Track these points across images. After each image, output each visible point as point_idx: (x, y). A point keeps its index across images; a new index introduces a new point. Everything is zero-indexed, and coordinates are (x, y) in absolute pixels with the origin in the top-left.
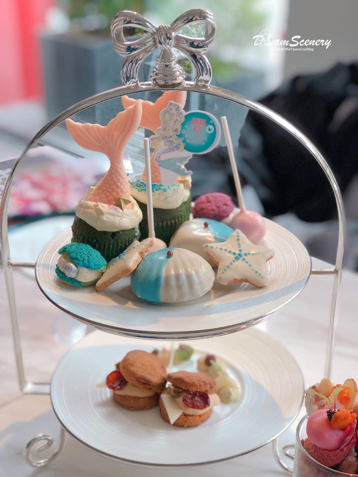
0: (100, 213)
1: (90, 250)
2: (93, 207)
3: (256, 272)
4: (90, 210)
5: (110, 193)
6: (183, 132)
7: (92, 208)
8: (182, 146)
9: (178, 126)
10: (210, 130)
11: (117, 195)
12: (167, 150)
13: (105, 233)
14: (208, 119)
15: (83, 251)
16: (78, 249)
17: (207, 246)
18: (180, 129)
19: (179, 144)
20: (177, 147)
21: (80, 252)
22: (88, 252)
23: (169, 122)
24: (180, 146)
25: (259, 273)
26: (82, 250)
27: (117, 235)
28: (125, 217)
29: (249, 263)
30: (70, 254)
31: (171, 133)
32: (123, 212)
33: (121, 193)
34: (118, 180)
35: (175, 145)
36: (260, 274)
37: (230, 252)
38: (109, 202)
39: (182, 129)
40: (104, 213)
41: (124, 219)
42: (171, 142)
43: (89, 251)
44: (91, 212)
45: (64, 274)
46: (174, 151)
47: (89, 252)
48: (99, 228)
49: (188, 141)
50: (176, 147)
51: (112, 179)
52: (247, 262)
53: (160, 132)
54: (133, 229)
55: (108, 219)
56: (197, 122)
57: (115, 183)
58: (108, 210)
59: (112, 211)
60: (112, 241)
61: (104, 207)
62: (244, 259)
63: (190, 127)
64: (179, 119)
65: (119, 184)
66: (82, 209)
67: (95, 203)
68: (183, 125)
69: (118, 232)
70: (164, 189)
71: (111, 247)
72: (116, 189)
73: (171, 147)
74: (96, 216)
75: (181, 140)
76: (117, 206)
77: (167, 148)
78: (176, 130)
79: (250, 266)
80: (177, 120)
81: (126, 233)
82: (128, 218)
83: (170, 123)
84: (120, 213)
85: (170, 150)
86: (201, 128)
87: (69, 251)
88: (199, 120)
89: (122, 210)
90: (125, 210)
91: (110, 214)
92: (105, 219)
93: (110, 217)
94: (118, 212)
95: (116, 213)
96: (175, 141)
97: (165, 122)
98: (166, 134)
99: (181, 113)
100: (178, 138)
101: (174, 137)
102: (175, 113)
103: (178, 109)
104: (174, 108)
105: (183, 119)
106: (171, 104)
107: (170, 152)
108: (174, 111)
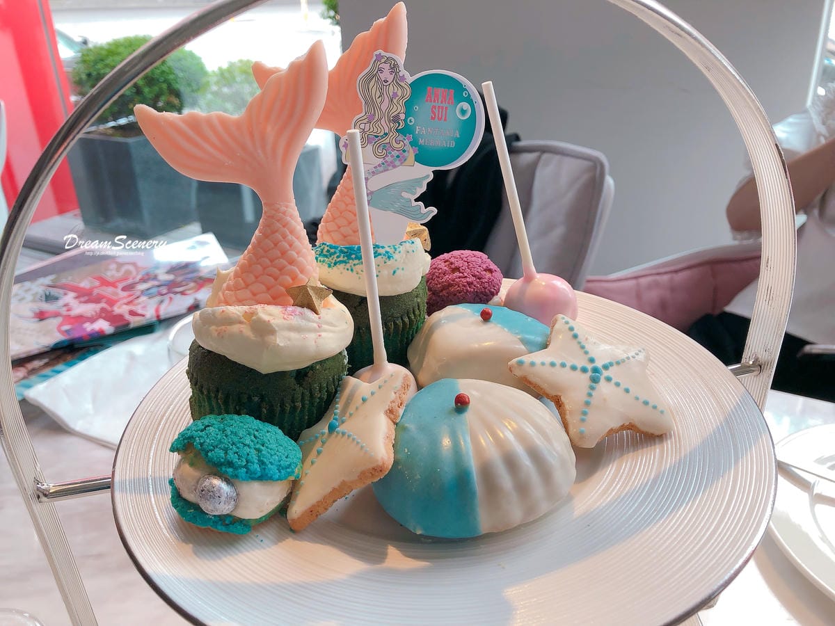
0: (264, 329)
1: (257, 431)
2: (242, 320)
3: (646, 403)
4: (235, 328)
5: (276, 279)
6: (411, 121)
9: (399, 109)
11: (293, 280)
13: (280, 376)
15: (241, 438)
16: (226, 436)
17: (520, 363)
18: (402, 116)
19: (404, 151)
20: (402, 158)
21: (233, 444)
22: (253, 437)
23: (379, 100)
24: (406, 154)
25: (651, 404)
26: (236, 434)
27: (309, 375)
28: (325, 331)
29: (623, 386)
30: (207, 455)
32: (319, 318)
33: (300, 276)
34: (291, 245)
35: (395, 153)
36: (655, 407)
37: (574, 368)
38: (275, 300)
39: (407, 114)
40: (277, 329)
41: (324, 334)
42: (388, 147)
43: (256, 433)
45: (196, 507)
47: (255, 437)
49: (421, 142)
50: (398, 157)
51: (276, 244)
52: (618, 385)
53: (362, 126)
55: (289, 342)
56: (436, 96)
57: (283, 253)
58: (284, 319)
59: (295, 321)
60: (299, 390)
62: (609, 379)
63: (424, 108)
64: (399, 93)
65: (294, 254)
69: (311, 368)
71: (299, 405)
72: (289, 267)
75: (407, 142)
76: (302, 306)
78: (396, 119)
79: (627, 391)
80: (395, 94)
82: (332, 332)
83: (382, 102)
84: (314, 322)
86: (446, 108)
88: (440, 91)
89: (317, 313)
90: (322, 312)
91: (291, 328)
92: (282, 345)
93: (293, 335)
94: (309, 320)
95: (303, 323)
96: (395, 145)
97: (370, 102)
98: (376, 130)
99: (403, 78)
100: (400, 138)
101: (393, 134)
102: (390, 78)
103: (394, 68)
104: (387, 67)
105: (408, 91)
106: (379, 57)
107: (387, 170)
108: (386, 75)
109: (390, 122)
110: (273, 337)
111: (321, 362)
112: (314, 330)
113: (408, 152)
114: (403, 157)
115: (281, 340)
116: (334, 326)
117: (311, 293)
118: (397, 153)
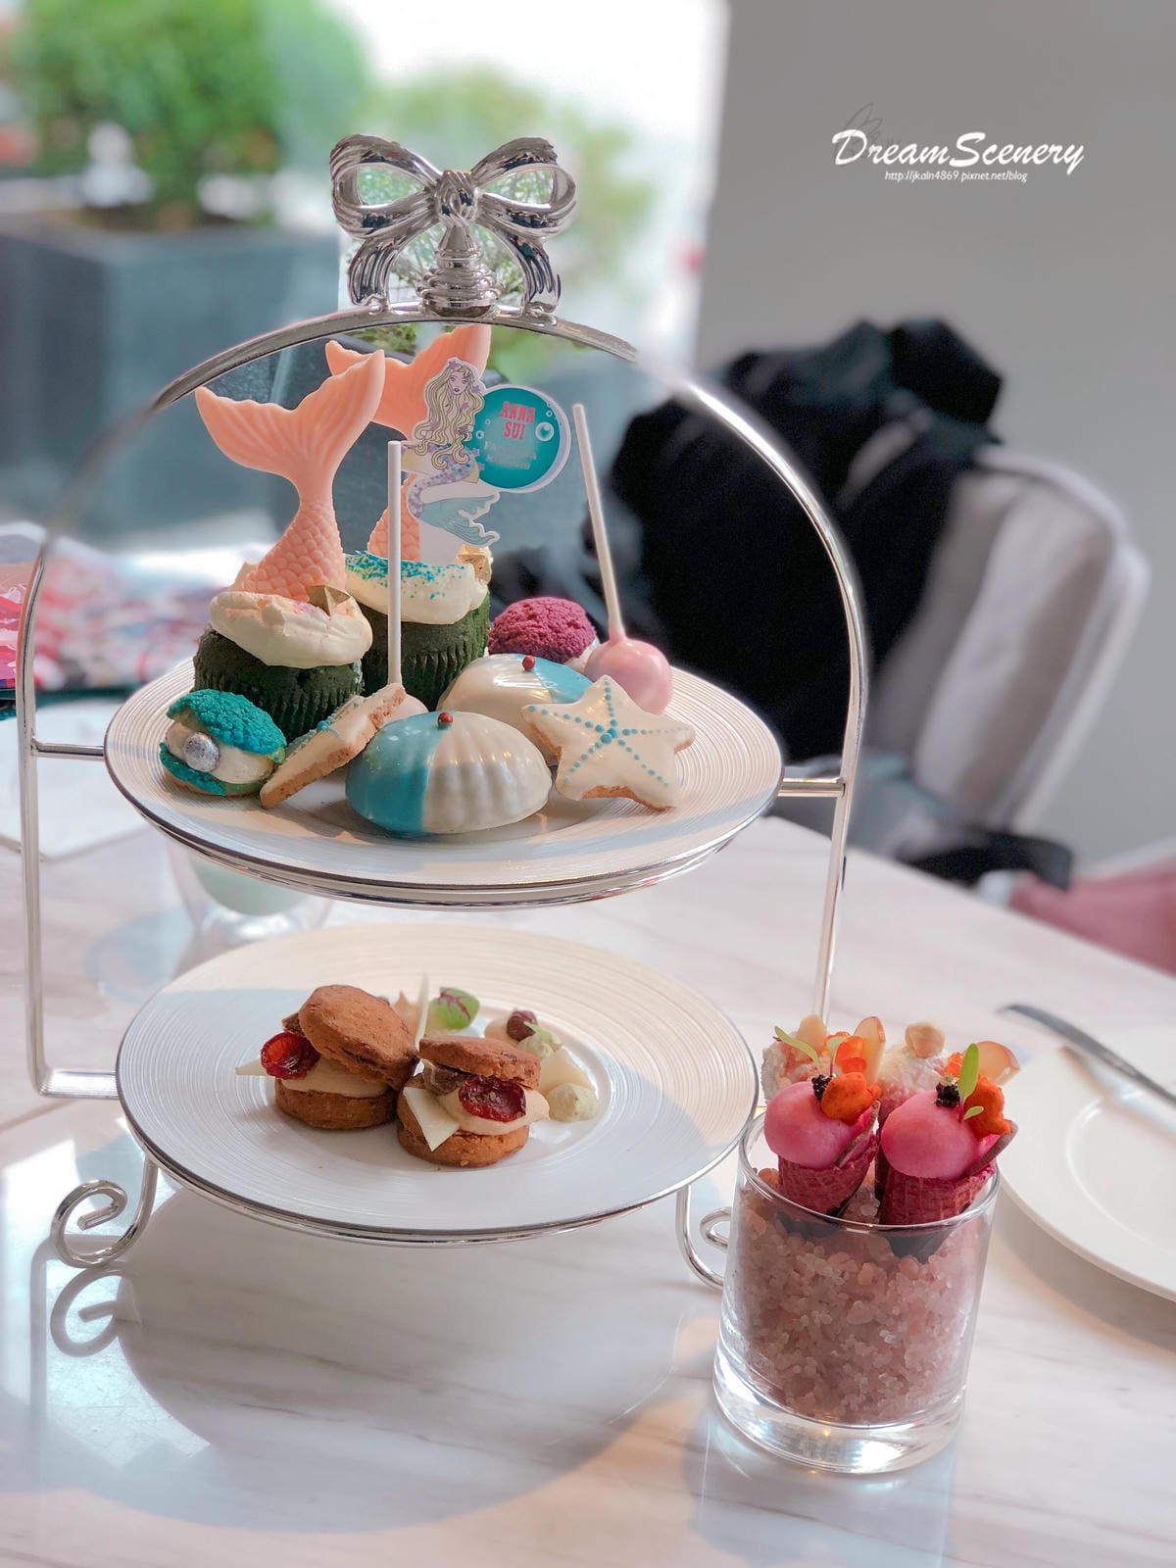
0: (273, 618)
2: (256, 605)
4: (248, 613)
5: (298, 575)
6: (480, 435)
7: (255, 609)
8: (476, 470)
9: (468, 420)
10: (544, 433)
11: (314, 579)
12: (437, 477)
13: (282, 670)
14: (541, 405)
15: (232, 709)
16: (220, 704)
18: (471, 429)
19: (468, 466)
20: (464, 473)
23: (446, 409)
24: (469, 469)
26: (229, 705)
27: (310, 677)
28: (334, 633)
30: (200, 714)
31: (449, 436)
32: (330, 620)
33: (324, 577)
34: (319, 544)
35: (457, 467)
38: (294, 595)
39: (477, 427)
40: (285, 620)
41: (331, 636)
42: (449, 459)
44: (252, 616)
45: (183, 763)
46: (454, 481)
48: (269, 658)
49: (489, 458)
50: (460, 470)
51: (304, 541)
53: (424, 433)
54: (351, 666)
55: (294, 635)
56: (514, 412)
57: (310, 551)
58: (295, 612)
60: (299, 692)
61: (284, 605)
63: (497, 423)
64: (471, 404)
65: (320, 553)
66: (228, 610)
67: (262, 596)
68: (479, 418)
69: (315, 671)
70: (428, 573)
71: (296, 706)
72: (314, 566)
73: (449, 471)
74: (263, 625)
75: (472, 456)
76: (316, 606)
77: (439, 472)
78: (462, 431)
80: (465, 405)
81: (334, 674)
82: (341, 637)
83: (448, 412)
84: (323, 621)
85: (446, 479)
86: (524, 426)
87: (197, 706)
88: (519, 407)
89: (328, 614)
90: (335, 615)
91: (300, 623)
92: (287, 635)
93: (300, 629)
94: (318, 618)
95: (312, 620)
96: (458, 458)
97: (436, 410)
98: (438, 439)
99: (476, 389)
100: (465, 451)
101: (457, 447)
102: (462, 387)
103: (468, 377)
104: (460, 375)
105: (481, 404)
106: (453, 365)
107: (445, 483)
108: (459, 383)
109: (455, 432)
110: (279, 626)
111: (325, 668)
112: (323, 631)
113: (473, 467)
114: (466, 472)
115: (287, 631)
116: (345, 633)
117: (328, 594)
118: (460, 467)
